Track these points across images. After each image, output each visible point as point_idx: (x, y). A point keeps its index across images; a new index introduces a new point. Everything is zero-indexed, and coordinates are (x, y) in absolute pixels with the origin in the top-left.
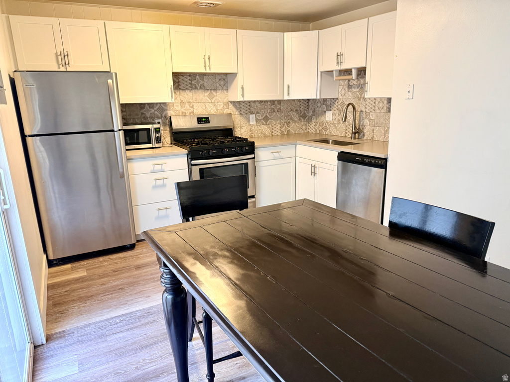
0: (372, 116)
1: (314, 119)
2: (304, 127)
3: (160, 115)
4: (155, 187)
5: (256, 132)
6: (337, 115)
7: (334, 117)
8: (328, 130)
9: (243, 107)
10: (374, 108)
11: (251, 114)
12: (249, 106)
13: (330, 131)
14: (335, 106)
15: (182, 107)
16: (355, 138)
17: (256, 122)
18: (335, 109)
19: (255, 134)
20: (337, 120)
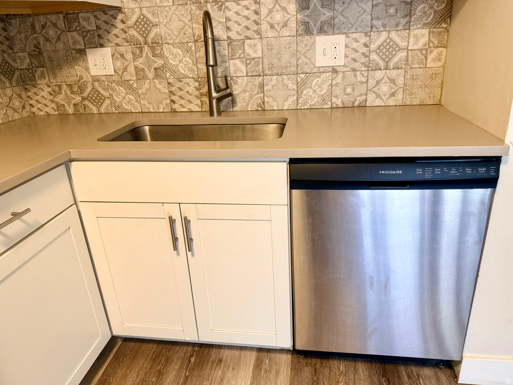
0: (253, 50)
1: (42, 76)
2: (17, 103)
6: (129, 56)
7: (118, 64)
8: (107, 102)
10: (255, 28)
13: (113, 103)
14: (115, 31)
16: (220, 113)
18: (118, 41)
20: (131, 69)
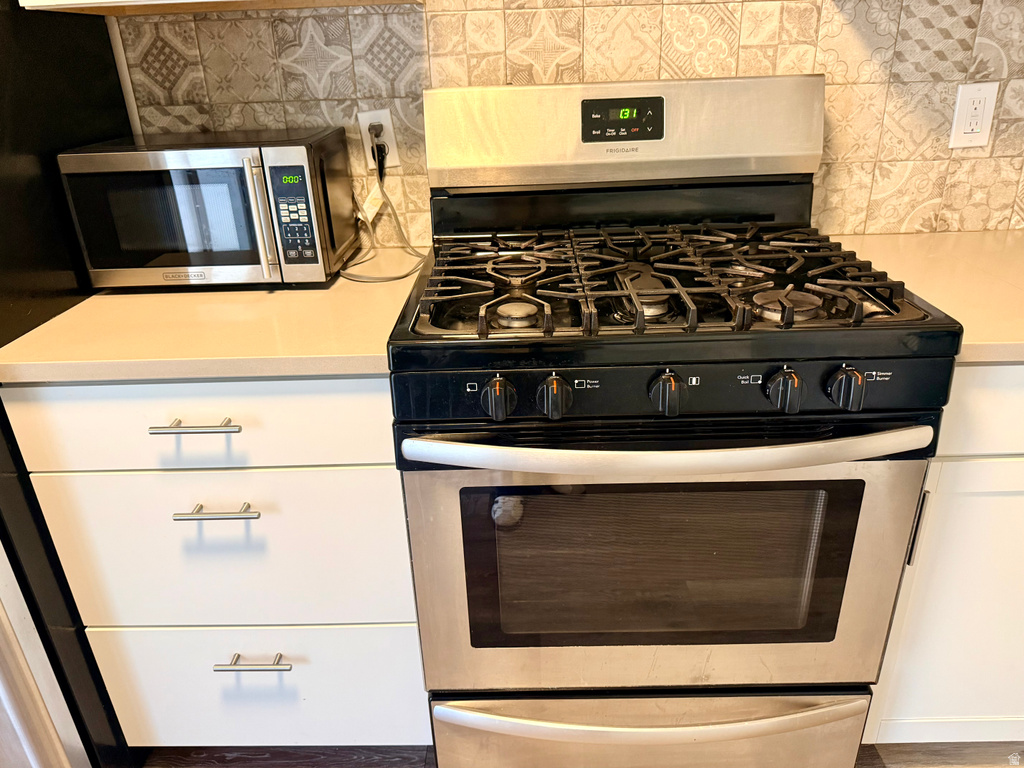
3: (383, 86)
4: (197, 549)
5: (979, 196)
9: (919, 32)
11: (972, 79)
12: (970, 23)
15: (511, 36)
17: (996, 132)
19: (969, 212)
